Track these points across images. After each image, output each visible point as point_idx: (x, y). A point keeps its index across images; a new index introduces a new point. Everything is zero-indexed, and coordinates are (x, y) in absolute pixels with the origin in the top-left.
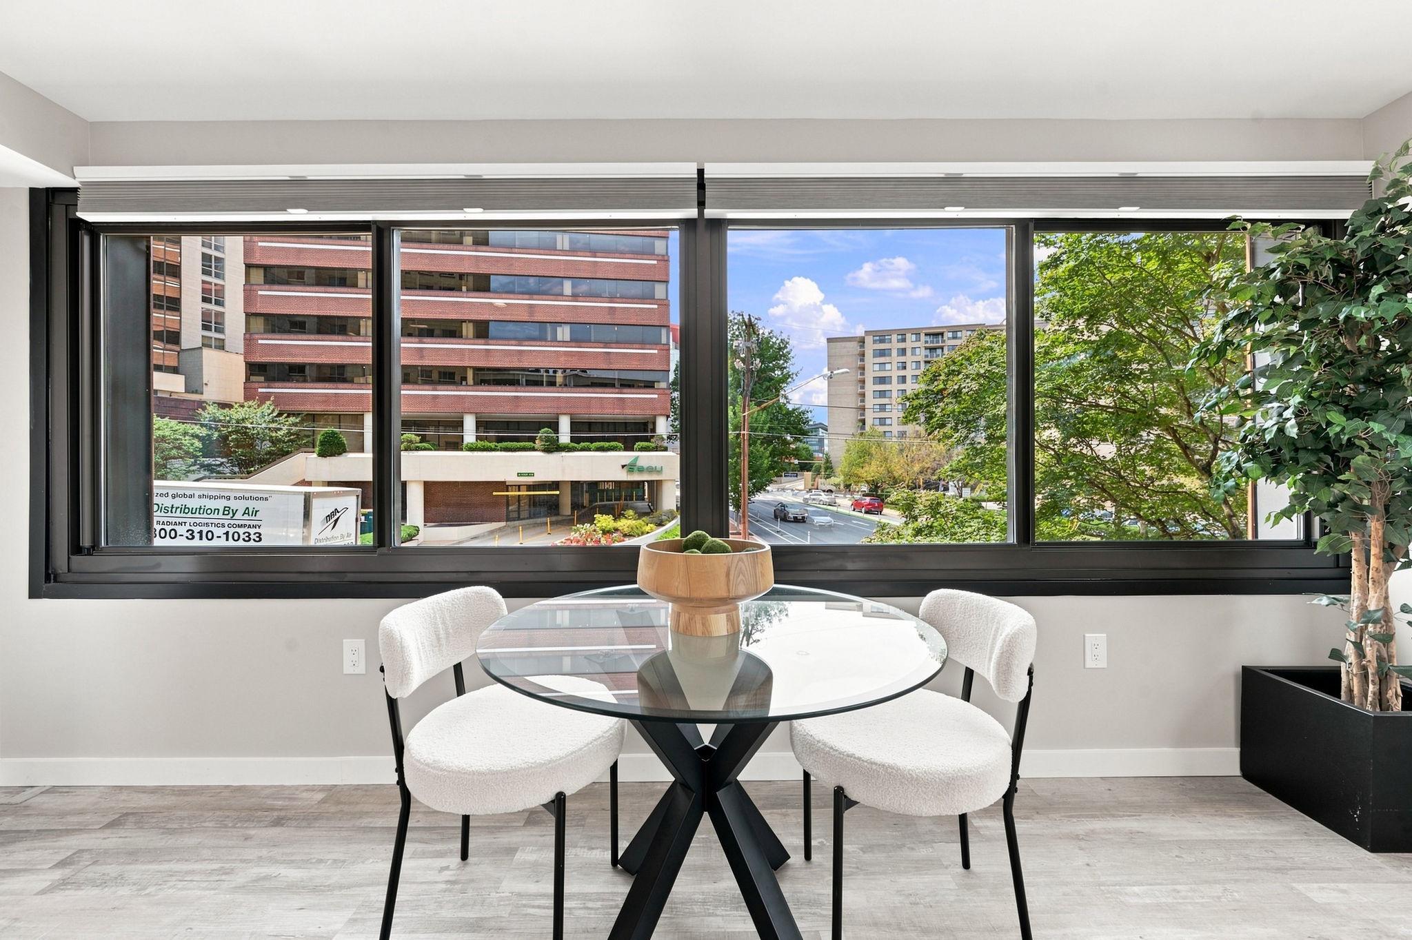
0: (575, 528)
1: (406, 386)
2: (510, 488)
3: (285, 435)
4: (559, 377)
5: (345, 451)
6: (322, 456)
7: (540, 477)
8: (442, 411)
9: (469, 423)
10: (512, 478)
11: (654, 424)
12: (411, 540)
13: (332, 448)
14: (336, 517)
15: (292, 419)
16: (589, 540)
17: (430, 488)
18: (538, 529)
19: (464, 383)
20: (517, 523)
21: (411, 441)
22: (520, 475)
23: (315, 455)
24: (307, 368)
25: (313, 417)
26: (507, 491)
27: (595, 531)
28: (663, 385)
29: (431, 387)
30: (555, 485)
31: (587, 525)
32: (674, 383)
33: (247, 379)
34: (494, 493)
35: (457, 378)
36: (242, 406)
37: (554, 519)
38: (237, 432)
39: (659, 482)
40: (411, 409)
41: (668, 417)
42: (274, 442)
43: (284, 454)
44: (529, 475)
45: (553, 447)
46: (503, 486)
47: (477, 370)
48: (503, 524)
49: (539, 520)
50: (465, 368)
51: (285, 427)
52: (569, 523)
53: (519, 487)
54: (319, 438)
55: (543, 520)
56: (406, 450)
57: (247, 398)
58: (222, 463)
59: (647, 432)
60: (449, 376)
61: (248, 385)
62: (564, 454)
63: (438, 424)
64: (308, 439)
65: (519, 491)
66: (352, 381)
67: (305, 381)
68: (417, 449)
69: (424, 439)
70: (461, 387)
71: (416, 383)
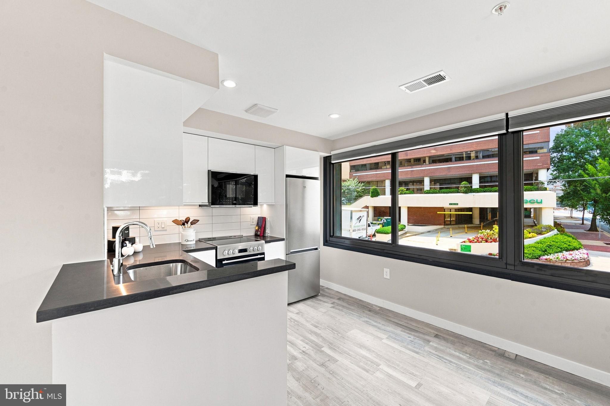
0: (481, 231)
1: (401, 168)
2: (446, 210)
3: (361, 190)
4: (473, 155)
5: (379, 195)
6: (372, 197)
7: (461, 206)
8: (416, 177)
9: (427, 181)
10: (446, 205)
11: (537, 174)
12: (402, 230)
13: (375, 194)
14: (360, 219)
15: (362, 184)
16: (489, 238)
17: (410, 210)
18: (461, 230)
19: (424, 164)
20: (449, 226)
21: (402, 191)
22: (451, 204)
23: (370, 197)
24: (367, 165)
25: (369, 183)
26: (444, 211)
27: (493, 234)
28: (545, 150)
29: (410, 167)
30: (470, 209)
31: (488, 231)
32: (553, 148)
33: (350, 171)
34: (438, 213)
35: (422, 161)
36: (349, 180)
37: (470, 225)
38: (348, 189)
39: (540, 209)
40: (402, 177)
41: (548, 169)
42: (358, 192)
43: (361, 196)
44: (455, 204)
45: (470, 190)
46: (442, 209)
47: (430, 157)
48: (443, 226)
49: (460, 226)
50: (425, 157)
51: (360, 187)
52: (478, 228)
53: (450, 210)
54: (371, 191)
55: (463, 226)
56: (401, 194)
57: (350, 178)
58: (344, 200)
59: (532, 180)
60: (418, 161)
61: (351, 173)
62: (474, 194)
63: (413, 182)
64: (367, 191)
65: (450, 212)
66: (381, 168)
67: (366, 170)
68: (405, 193)
69: (407, 189)
70: (424, 166)
71: (404, 166)
